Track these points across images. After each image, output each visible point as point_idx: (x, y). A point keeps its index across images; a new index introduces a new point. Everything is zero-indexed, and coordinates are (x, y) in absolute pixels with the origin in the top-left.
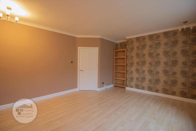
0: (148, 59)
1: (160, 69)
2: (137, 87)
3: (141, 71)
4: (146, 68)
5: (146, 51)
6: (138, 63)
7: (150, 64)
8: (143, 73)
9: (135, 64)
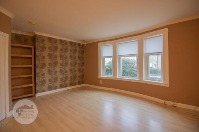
0: (60, 61)
1: (68, 68)
2: (50, 88)
3: (53, 72)
4: (58, 69)
5: (58, 53)
6: (50, 64)
7: (61, 65)
8: (56, 73)
9: (47, 66)
